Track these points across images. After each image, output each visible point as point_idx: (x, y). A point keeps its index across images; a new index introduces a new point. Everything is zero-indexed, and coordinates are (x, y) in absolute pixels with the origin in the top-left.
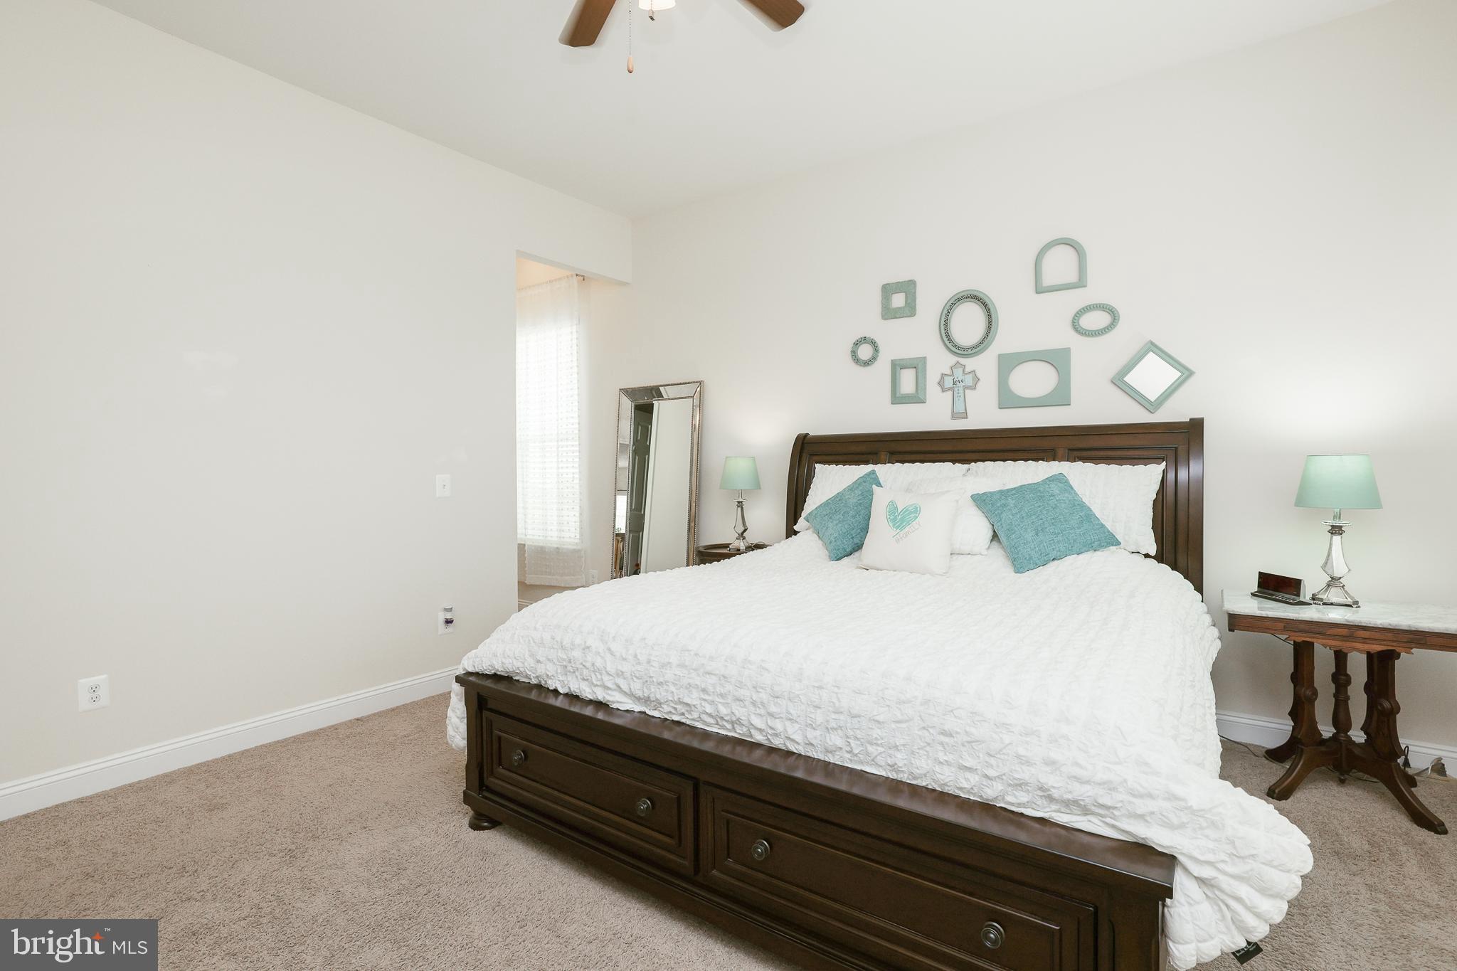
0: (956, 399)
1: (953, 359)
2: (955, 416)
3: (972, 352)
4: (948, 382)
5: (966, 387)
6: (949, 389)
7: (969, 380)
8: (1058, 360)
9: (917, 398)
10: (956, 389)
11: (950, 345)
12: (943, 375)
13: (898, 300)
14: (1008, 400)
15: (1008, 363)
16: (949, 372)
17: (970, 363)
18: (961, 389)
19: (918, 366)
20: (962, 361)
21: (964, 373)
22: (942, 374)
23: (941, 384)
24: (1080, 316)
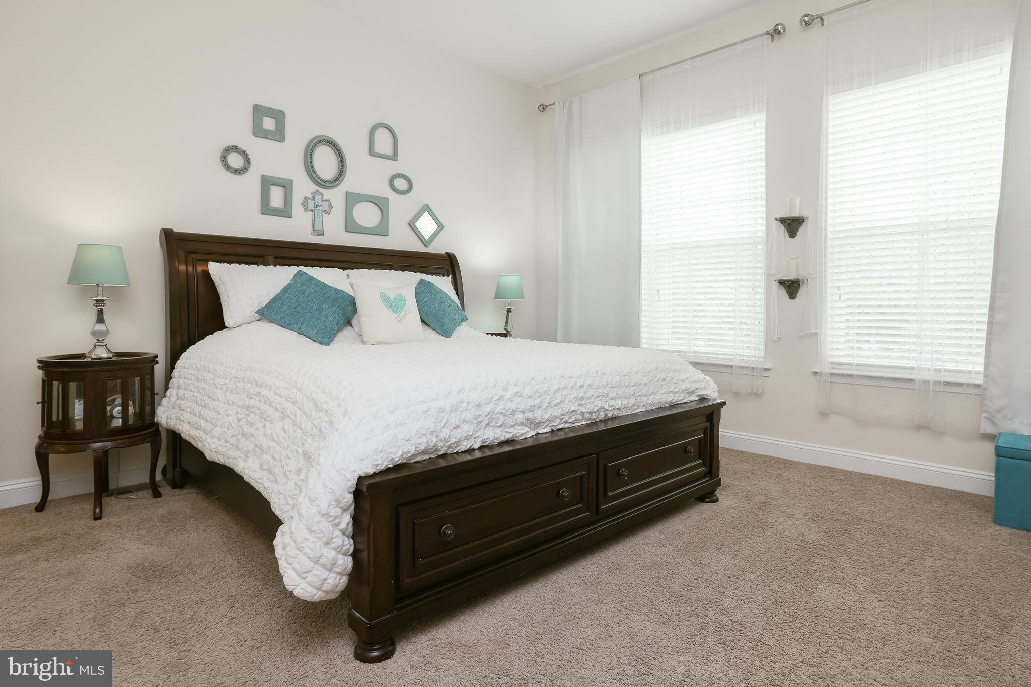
0: (316, 219)
1: (314, 187)
2: (314, 232)
3: (330, 185)
4: (311, 205)
5: (324, 212)
6: (310, 210)
7: (326, 207)
8: (381, 204)
9: (285, 212)
10: (316, 211)
11: (314, 175)
12: (306, 199)
13: (269, 124)
14: (351, 226)
15: (352, 200)
16: (310, 196)
17: (327, 194)
18: (320, 212)
19: (287, 186)
20: (322, 190)
21: (322, 200)
22: (306, 197)
23: (304, 204)
24: (395, 178)
